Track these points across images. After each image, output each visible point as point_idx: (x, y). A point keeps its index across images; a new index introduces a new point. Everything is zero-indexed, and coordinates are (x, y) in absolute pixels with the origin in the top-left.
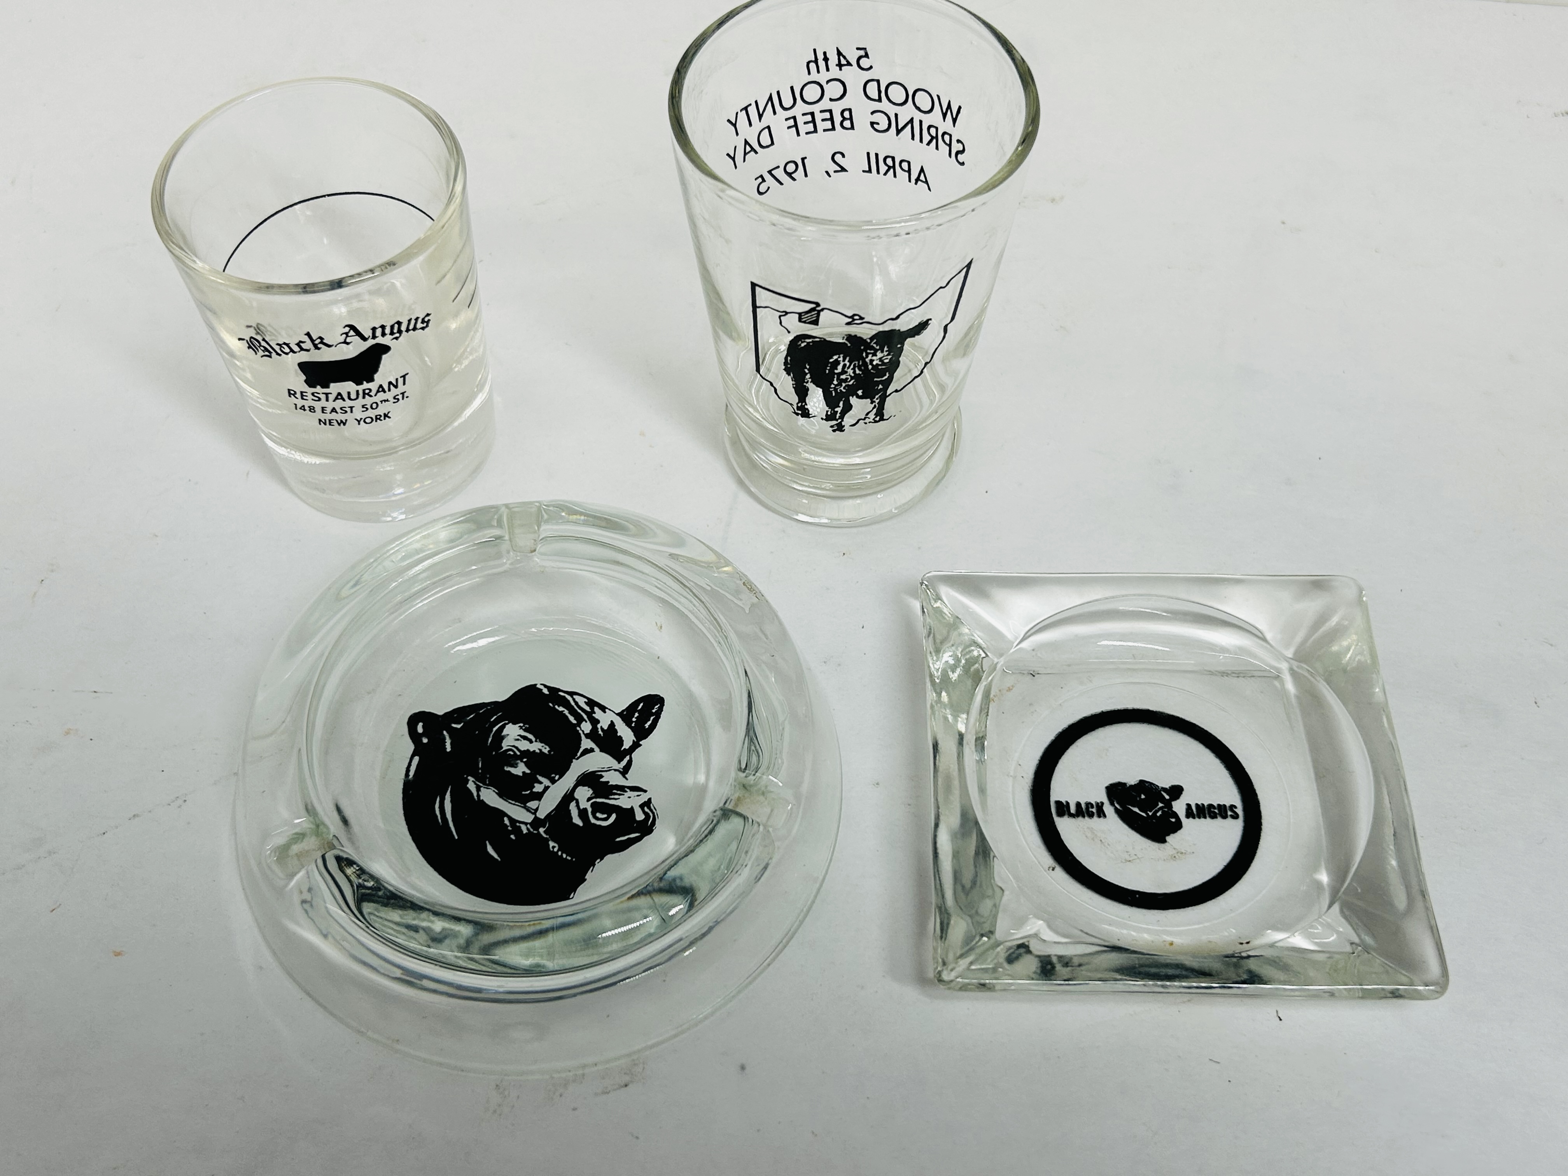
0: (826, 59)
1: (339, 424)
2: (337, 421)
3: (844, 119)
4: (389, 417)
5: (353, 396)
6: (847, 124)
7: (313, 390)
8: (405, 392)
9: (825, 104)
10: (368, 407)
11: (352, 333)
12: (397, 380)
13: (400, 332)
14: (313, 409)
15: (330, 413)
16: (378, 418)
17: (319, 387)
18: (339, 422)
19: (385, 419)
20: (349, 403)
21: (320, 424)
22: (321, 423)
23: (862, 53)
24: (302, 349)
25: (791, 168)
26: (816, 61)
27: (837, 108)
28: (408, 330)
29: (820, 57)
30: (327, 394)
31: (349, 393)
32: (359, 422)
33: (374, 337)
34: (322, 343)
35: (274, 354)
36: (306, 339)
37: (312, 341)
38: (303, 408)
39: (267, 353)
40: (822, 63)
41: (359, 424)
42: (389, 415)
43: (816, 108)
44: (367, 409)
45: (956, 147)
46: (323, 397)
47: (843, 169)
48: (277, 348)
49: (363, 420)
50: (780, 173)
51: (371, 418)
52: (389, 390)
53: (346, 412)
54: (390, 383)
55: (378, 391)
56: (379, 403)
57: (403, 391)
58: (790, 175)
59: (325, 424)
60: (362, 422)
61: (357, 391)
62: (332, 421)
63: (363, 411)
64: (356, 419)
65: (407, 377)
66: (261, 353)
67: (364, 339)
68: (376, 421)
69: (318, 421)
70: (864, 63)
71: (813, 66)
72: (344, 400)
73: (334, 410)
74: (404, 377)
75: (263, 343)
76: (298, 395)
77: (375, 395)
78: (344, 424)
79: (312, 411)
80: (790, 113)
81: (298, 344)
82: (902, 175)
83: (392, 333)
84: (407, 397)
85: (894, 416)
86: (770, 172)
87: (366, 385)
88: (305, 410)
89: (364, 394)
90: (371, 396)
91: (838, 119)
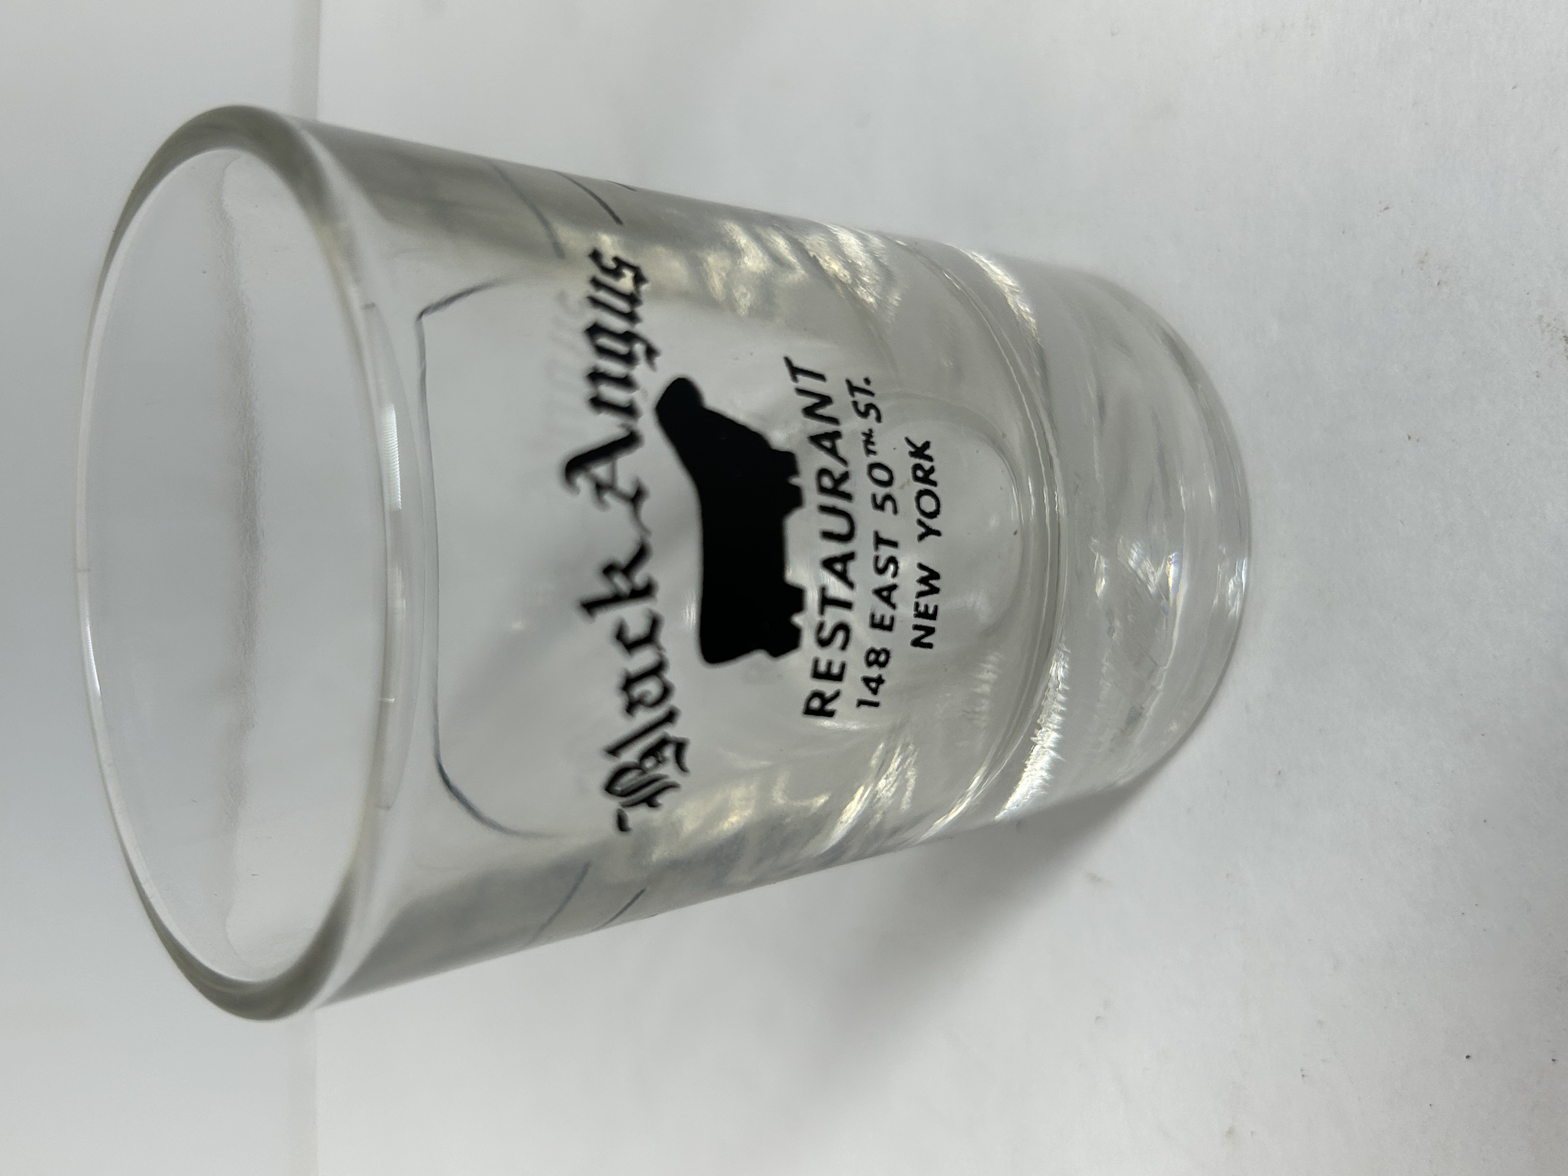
1: (934, 590)
2: (921, 594)
4: (927, 445)
5: (839, 525)
7: (808, 639)
8: (849, 382)
10: (881, 492)
11: (601, 471)
12: (801, 392)
13: (628, 337)
14: (878, 653)
15: (894, 606)
16: (924, 476)
17: (798, 620)
18: (925, 588)
19: (930, 459)
20: (862, 545)
21: (930, 646)
22: (926, 640)
24: (649, 639)
28: (631, 317)
30: (826, 601)
31: (828, 535)
32: (930, 532)
33: (629, 411)
34: (628, 570)
35: (672, 731)
36: (608, 618)
37: (616, 599)
38: (874, 684)
39: (669, 752)
41: (938, 533)
42: (919, 444)
44: (888, 497)
46: (833, 616)
48: (644, 717)
49: (924, 519)
51: (921, 494)
52: (834, 420)
53: (892, 560)
54: (809, 412)
55: (833, 451)
56: (873, 459)
57: (845, 387)
59: (930, 631)
60: (932, 523)
61: (825, 509)
62: (922, 609)
63: (895, 511)
64: (921, 537)
65: (798, 363)
66: (668, 771)
67: (630, 441)
68: (934, 483)
69: (919, 649)
72: (850, 556)
73: (885, 594)
74: (795, 371)
75: (630, 756)
76: (828, 688)
77: (844, 461)
78: (935, 575)
79: (882, 658)
81: (631, 646)
83: (629, 359)
84: (867, 381)
87: (806, 480)
88: (880, 681)
89: (834, 491)
90: (845, 476)
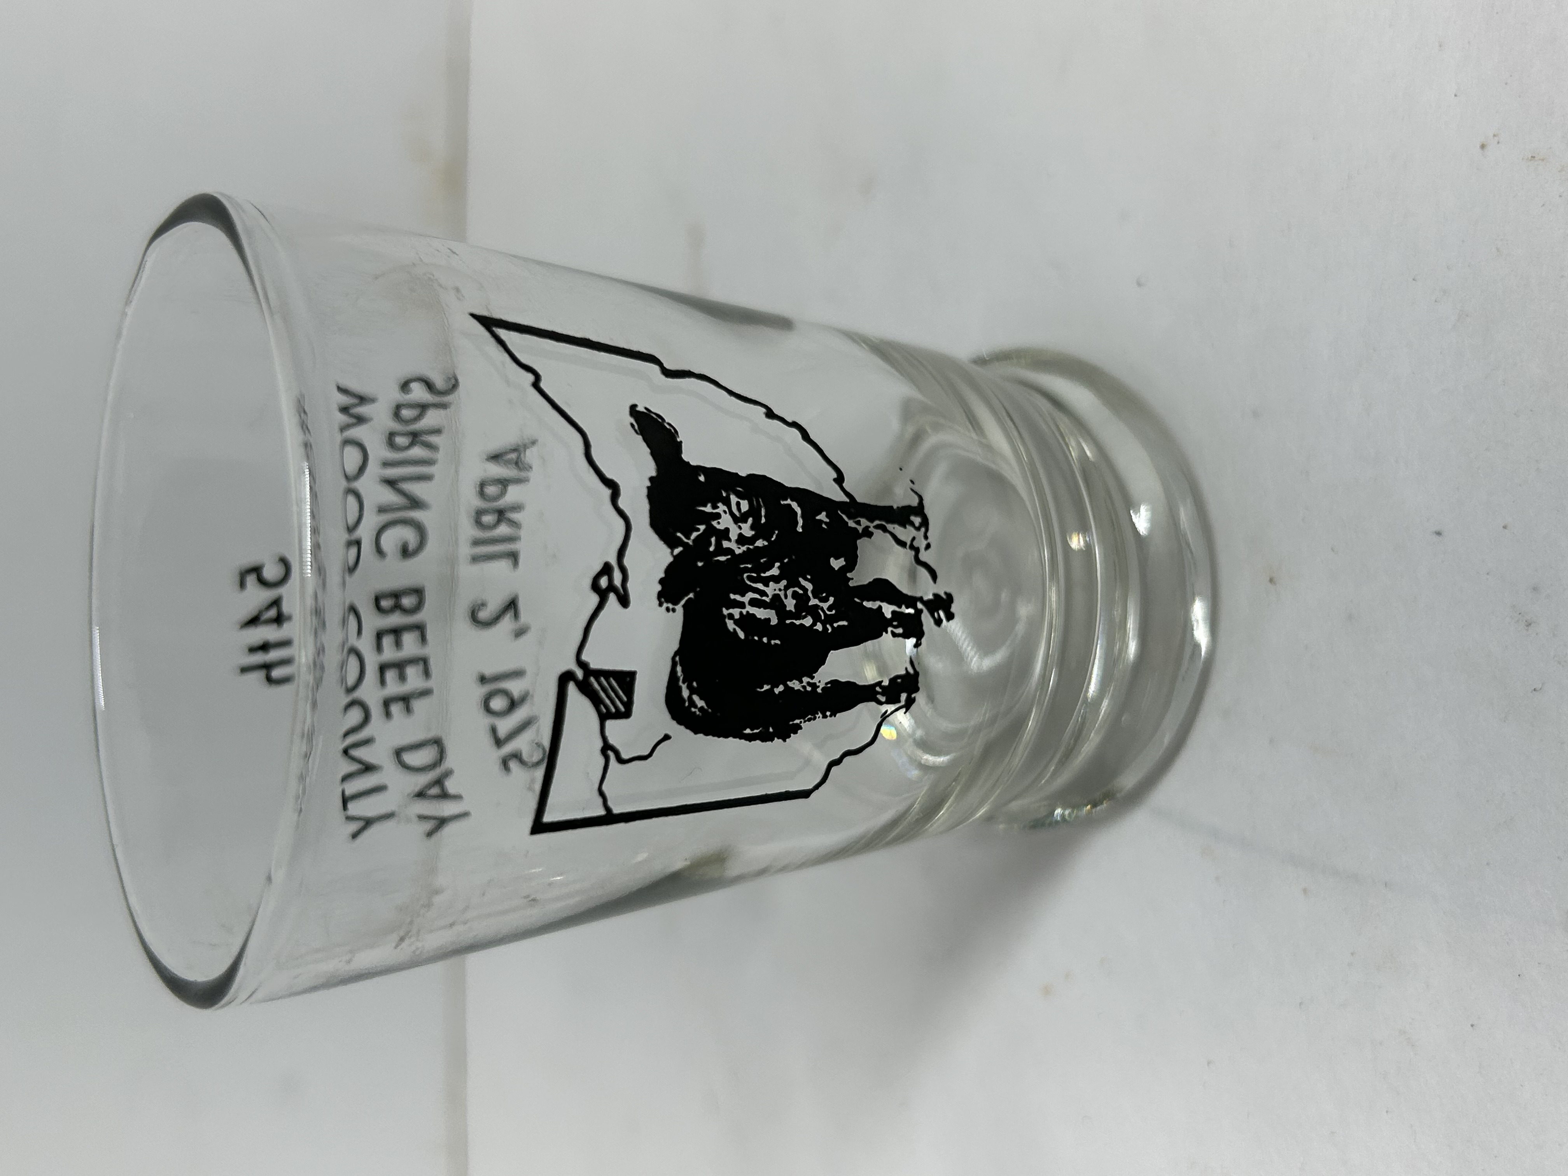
0: (265, 647)
3: (397, 607)
6: (407, 602)
9: (365, 645)
23: (251, 579)
25: (498, 704)
26: (267, 667)
27: (372, 621)
29: (259, 658)
40: (273, 655)
43: (372, 661)
45: (418, 393)
47: (512, 605)
50: (504, 726)
58: (513, 705)
70: (271, 572)
71: (276, 673)
80: (376, 711)
82: (513, 494)
85: (912, 482)
86: (499, 742)
91: (396, 619)
